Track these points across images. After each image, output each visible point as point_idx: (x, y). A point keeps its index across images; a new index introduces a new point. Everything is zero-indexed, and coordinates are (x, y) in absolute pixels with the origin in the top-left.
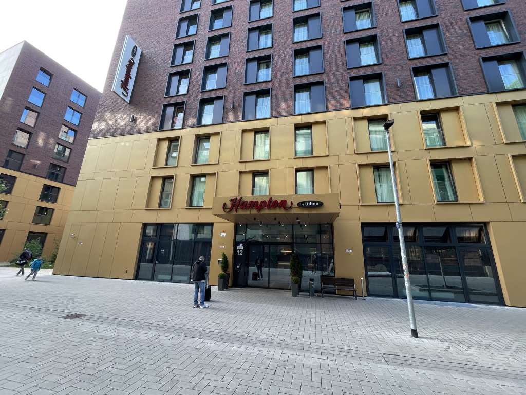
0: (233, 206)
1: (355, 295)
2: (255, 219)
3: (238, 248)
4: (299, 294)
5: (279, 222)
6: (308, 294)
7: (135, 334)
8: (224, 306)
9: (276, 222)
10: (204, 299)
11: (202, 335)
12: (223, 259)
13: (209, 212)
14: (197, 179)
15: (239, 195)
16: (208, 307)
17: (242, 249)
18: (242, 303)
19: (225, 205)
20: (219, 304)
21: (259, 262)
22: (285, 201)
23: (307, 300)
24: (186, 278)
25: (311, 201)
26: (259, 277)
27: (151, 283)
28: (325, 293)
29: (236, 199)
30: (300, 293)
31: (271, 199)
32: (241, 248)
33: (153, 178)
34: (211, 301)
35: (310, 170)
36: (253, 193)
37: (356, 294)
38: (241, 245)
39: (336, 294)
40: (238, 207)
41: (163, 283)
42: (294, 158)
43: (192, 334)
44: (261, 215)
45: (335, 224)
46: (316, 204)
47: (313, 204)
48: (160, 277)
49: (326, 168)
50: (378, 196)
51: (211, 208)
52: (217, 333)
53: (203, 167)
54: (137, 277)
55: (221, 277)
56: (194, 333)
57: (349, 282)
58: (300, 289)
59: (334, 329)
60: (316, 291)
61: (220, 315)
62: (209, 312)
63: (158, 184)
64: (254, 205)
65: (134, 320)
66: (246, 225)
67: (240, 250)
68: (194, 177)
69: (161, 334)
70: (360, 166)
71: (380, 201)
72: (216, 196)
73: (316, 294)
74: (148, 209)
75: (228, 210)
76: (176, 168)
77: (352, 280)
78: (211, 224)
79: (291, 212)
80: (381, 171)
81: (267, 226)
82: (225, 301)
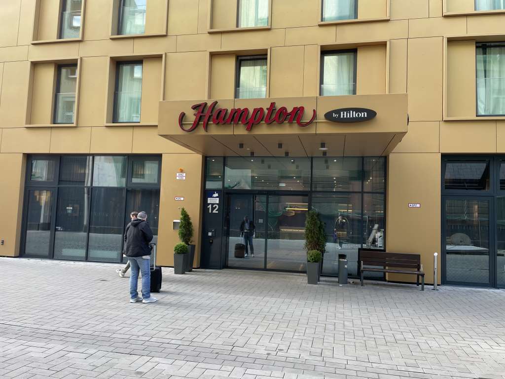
0: (199, 119)
1: (419, 282)
2: (241, 146)
3: (210, 200)
4: (319, 281)
5: (287, 154)
6: (336, 279)
7: (22, 347)
8: (186, 299)
9: (281, 152)
10: (149, 289)
11: (148, 350)
12: (181, 219)
13: (153, 134)
14: (126, 69)
15: (210, 96)
16: (157, 302)
17: (218, 202)
18: (219, 295)
19: (183, 116)
20: (177, 297)
21: (247, 226)
22: (302, 109)
23: (334, 289)
24: (114, 254)
25: (354, 109)
26: (247, 252)
27: (49, 262)
28: (366, 278)
29: (206, 104)
30: (321, 278)
31: (273, 104)
32: (214, 200)
33: (35, 65)
34: (163, 292)
35: (350, 51)
36: (236, 95)
37: (423, 280)
38: (216, 195)
39: (385, 280)
40: (209, 120)
41: (72, 263)
42: (320, 26)
43: (129, 348)
44: (254, 137)
45: (392, 157)
46: (362, 115)
47: (355, 115)
48: (66, 252)
49: (382, 45)
50: (479, 103)
51: (157, 126)
52: (175, 346)
53: (137, 41)
54: (22, 253)
55: (180, 251)
56: (133, 347)
57: (412, 261)
58: (321, 273)
59: (388, 339)
60: (350, 276)
61: (180, 315)
62: (160, 311)
63: (48, 76)
64: (238, 116)
65: (19, 324)
66: (225, 158)
67: (213, 204)
68: (119, 64)
69: (71, 348)
70: (452, 41)
71: (482, 112)
72: (164, 100)
73: (351, 281)
74: (31, 126)
75: (188, 127)
76: (81, 44)
77: (417, 257)
78: (158, 157)
79: (312, 131)
80: (490, 54)
81: (263, 162)
82: (188, 291)
